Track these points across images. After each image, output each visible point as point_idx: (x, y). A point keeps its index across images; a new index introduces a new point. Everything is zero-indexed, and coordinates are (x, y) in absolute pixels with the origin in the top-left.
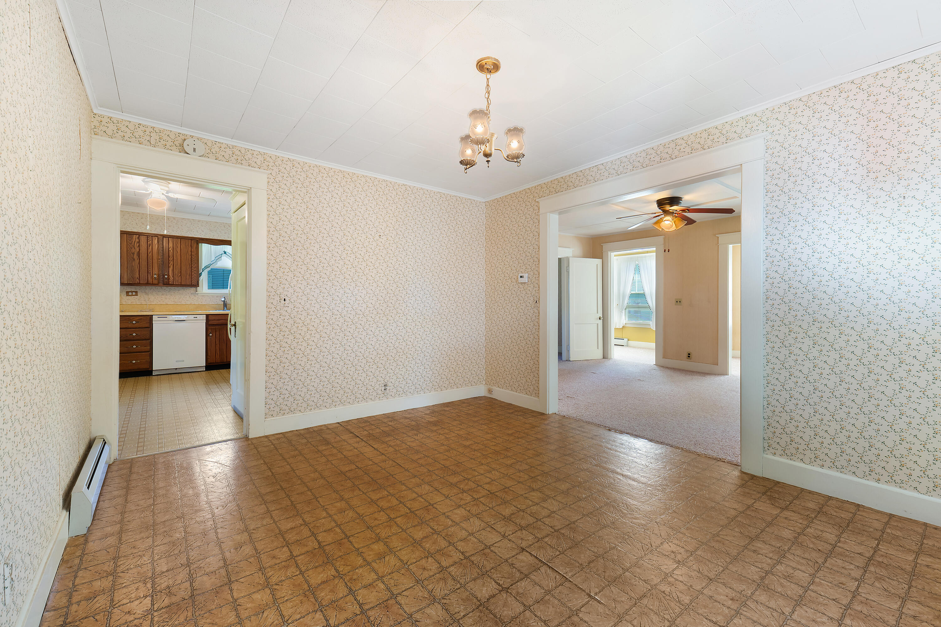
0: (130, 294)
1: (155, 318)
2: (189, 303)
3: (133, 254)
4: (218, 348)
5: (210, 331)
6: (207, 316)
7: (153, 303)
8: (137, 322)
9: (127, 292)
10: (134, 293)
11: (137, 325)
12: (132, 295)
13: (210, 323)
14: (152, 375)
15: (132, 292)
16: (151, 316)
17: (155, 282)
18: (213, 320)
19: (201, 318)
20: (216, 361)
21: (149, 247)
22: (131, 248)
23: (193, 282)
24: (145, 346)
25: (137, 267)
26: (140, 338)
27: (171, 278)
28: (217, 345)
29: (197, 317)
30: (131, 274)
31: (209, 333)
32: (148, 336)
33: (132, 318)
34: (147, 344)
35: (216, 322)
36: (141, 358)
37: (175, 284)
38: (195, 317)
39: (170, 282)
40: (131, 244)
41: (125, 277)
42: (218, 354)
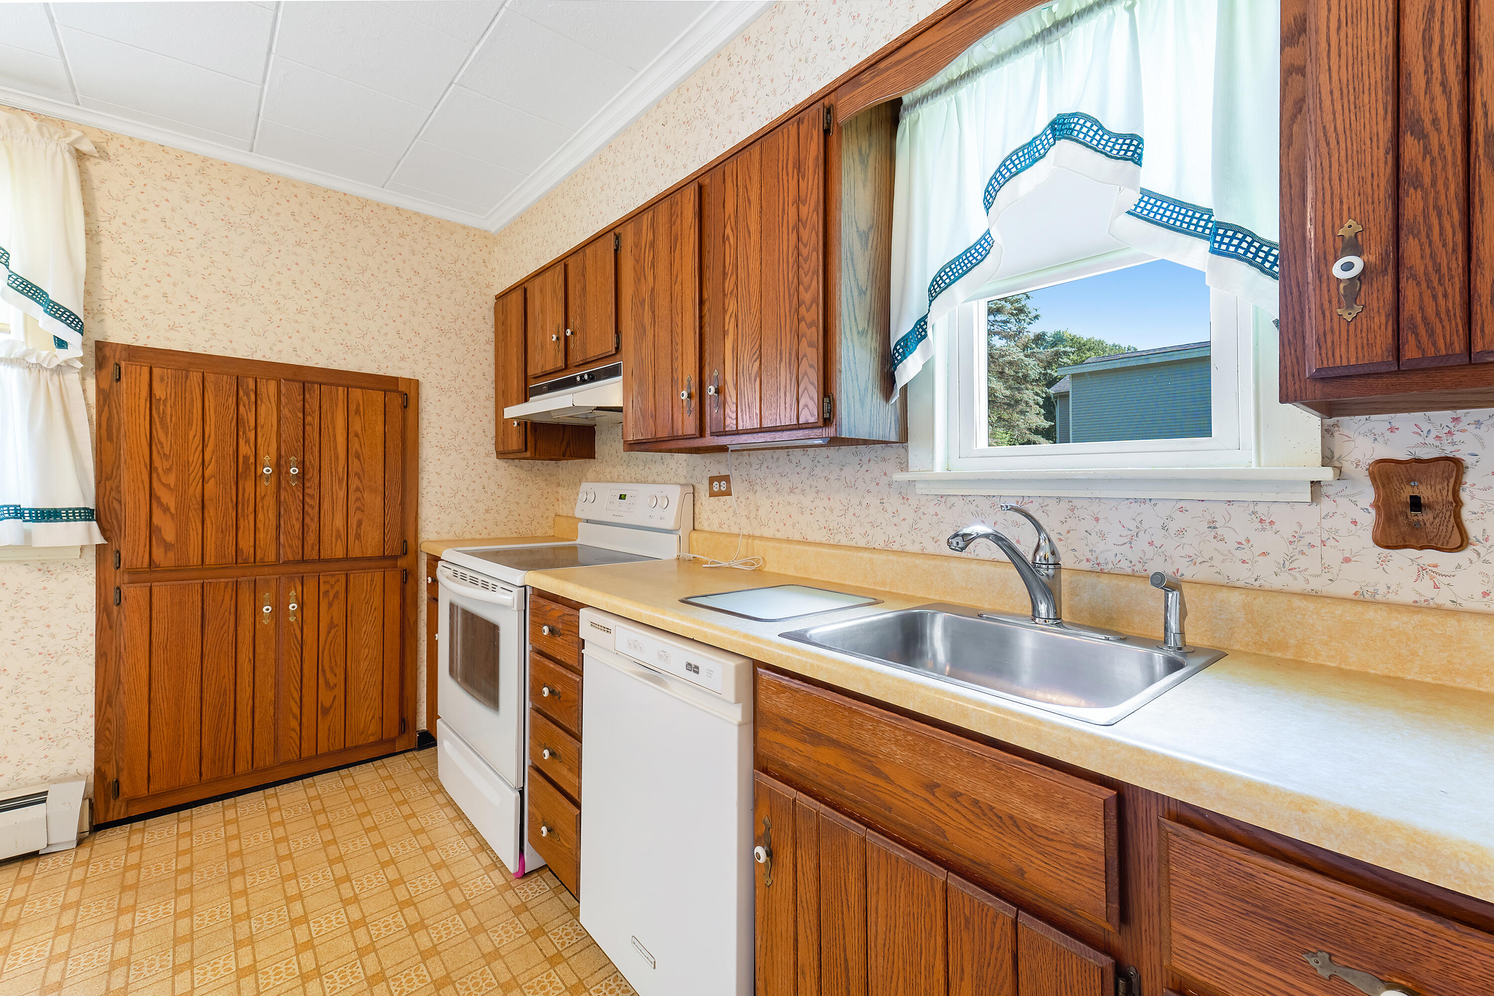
2: (878, 539)
3: (643, 303)
5: (763, 811)
7: (767, 532)
9: (711, 480)
10: (724, 486)
11: (558, 647)
12: (721, 494)
13: (766, 740)
15: (719, 478)
18: (781, 724)
19: (715, 686)
21: (675, 251)
22: (639, 280)
23: (806, 405)
24: (570, 770)
25: (651, 362)
26: (560, 714)
27: (730, 395)
28: (803, 974)
29: (697, 670)
30: (640, 398)
31: (759, 827)
32: (574, 717)
33: (548, 606)
34: (574, 760)
35: (801, 746)
36: (561, 823)
37: (740, 426)
38: (688, 667)
39: (728, 421)
40: (638, 261)
41: (630, 413)
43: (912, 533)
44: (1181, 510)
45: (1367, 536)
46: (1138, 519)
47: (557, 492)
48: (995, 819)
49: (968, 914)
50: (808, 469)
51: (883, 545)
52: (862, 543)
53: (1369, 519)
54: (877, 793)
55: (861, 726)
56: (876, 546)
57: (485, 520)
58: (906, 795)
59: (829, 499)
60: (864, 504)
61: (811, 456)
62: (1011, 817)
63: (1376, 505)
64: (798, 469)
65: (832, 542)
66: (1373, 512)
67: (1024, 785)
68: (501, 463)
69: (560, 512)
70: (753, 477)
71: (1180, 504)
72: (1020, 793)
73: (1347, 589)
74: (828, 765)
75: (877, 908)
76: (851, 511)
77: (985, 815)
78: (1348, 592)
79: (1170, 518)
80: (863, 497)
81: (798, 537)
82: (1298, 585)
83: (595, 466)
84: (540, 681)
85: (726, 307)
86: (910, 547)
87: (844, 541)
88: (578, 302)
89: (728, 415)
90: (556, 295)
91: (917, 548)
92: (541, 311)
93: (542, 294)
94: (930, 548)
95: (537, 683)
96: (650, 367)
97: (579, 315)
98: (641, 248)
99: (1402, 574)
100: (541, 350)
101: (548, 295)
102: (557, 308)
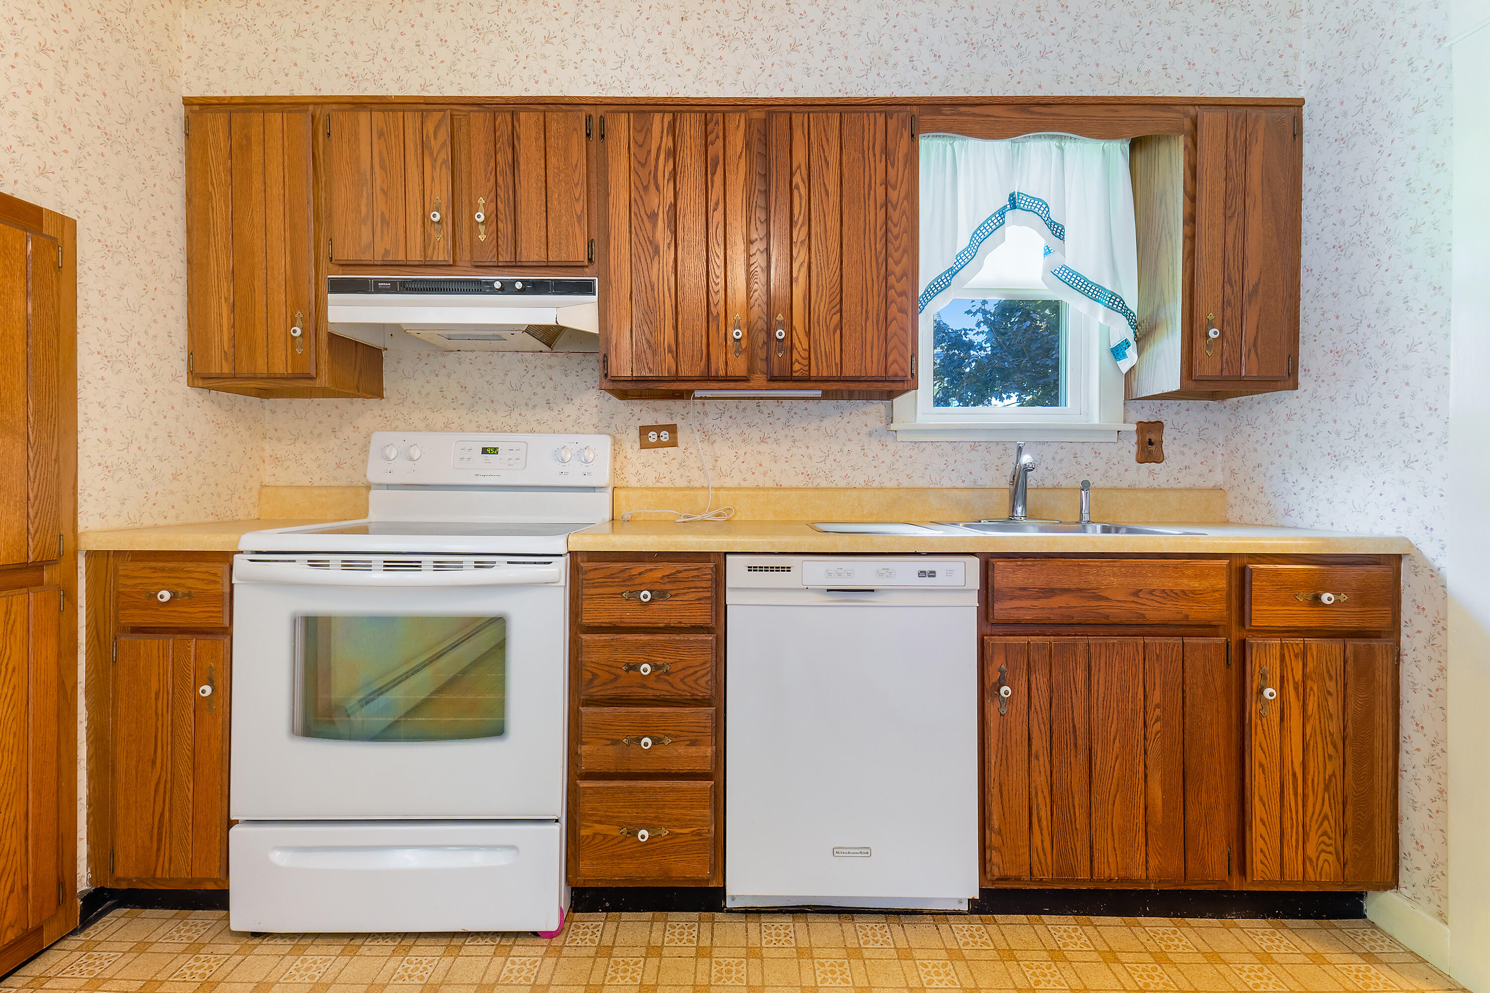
0: (653, 436)
1: (736, 568)
2: (859, 480)
3: (653, 216)
4: (1040, 780)
5: (998, 663)
6: (988, 560)
7: (729, 482)
8: (659, 595)
9: (644, 431)
10: (665, 436)
11: (661, 614)
12: (660, 444)
13: (1002, 609)
14: (720, 908)
15: (658, 429)
16: (720, 561)
17: (739, 367)
18: (1018, 593)
19: (957, 580)
20: (1035, 871)
21: (713, 174)
22: (646, 188)
23: (895, 361)
24: (693, 743)
25: (669, 290)
26: (669, 688)
27: (801, 341)
28: (1037, 757)
29: (932, 574)
30: (646, 329)
31: (993, 676)
32: (702, 682)
33: (637, 568)
34: (702, 729)
35: (1035, 603)
36: (674, 811)
37: (814, 373)
38: (922, 574)
39: (796, 367)
40: (643, 165)
41: (625, 343)
42: (1044, 823)
43: (890, 472)
44: (1062, 448)
45: (1134, 458)
46: (1041, 454)
47: (263, 449)
48: (1174, 595)
49: (1158, 652)
50: (783, 420)
51: (863, 484)
52: (842, 484)
53: (1134, 449)
54: (1099, 611)
55: (1088, 573)
56: (857, 485)
57: (172, 492)
58: (1120, 604)
59: (808, 447)
60: (845, 451)
61: (787, 408)
62: (1183, 591)
63: (1138, 443)
64: (770, 420)
65: (810, 485)
66: (1136, 446)
67: (1189, 572)
68: (193, 393)
69: (268, 480)
70: (710, 427)
71: (1062, 444)
72: (1188, 577)
73: (1125, 485)
74: (1060, 607)
75: (1098, 681)
76: (832, 457)
77: (1168, 595)
78: (1126, 486)
79: (1056, 453)
80: (844, 445)
81: (770, 484)
82: (1109, 485)
83: (382, 410)
84: (615, 664)
85: (795, 255)
86: (888, 484)
87: (823, 484)
88: (500, 179)
89: (797, 361)
90: (431, 154)
91: (893, 484)
92: (383, 167)
93: (385, 141)
94: (906, 483)
95: (606, 668)
96: (667, 294)
97: (500, 198)
98: (649, 152)
99: (1144, 475)
100: (382, 226)
101: (407, 147)
102: (437, 175)
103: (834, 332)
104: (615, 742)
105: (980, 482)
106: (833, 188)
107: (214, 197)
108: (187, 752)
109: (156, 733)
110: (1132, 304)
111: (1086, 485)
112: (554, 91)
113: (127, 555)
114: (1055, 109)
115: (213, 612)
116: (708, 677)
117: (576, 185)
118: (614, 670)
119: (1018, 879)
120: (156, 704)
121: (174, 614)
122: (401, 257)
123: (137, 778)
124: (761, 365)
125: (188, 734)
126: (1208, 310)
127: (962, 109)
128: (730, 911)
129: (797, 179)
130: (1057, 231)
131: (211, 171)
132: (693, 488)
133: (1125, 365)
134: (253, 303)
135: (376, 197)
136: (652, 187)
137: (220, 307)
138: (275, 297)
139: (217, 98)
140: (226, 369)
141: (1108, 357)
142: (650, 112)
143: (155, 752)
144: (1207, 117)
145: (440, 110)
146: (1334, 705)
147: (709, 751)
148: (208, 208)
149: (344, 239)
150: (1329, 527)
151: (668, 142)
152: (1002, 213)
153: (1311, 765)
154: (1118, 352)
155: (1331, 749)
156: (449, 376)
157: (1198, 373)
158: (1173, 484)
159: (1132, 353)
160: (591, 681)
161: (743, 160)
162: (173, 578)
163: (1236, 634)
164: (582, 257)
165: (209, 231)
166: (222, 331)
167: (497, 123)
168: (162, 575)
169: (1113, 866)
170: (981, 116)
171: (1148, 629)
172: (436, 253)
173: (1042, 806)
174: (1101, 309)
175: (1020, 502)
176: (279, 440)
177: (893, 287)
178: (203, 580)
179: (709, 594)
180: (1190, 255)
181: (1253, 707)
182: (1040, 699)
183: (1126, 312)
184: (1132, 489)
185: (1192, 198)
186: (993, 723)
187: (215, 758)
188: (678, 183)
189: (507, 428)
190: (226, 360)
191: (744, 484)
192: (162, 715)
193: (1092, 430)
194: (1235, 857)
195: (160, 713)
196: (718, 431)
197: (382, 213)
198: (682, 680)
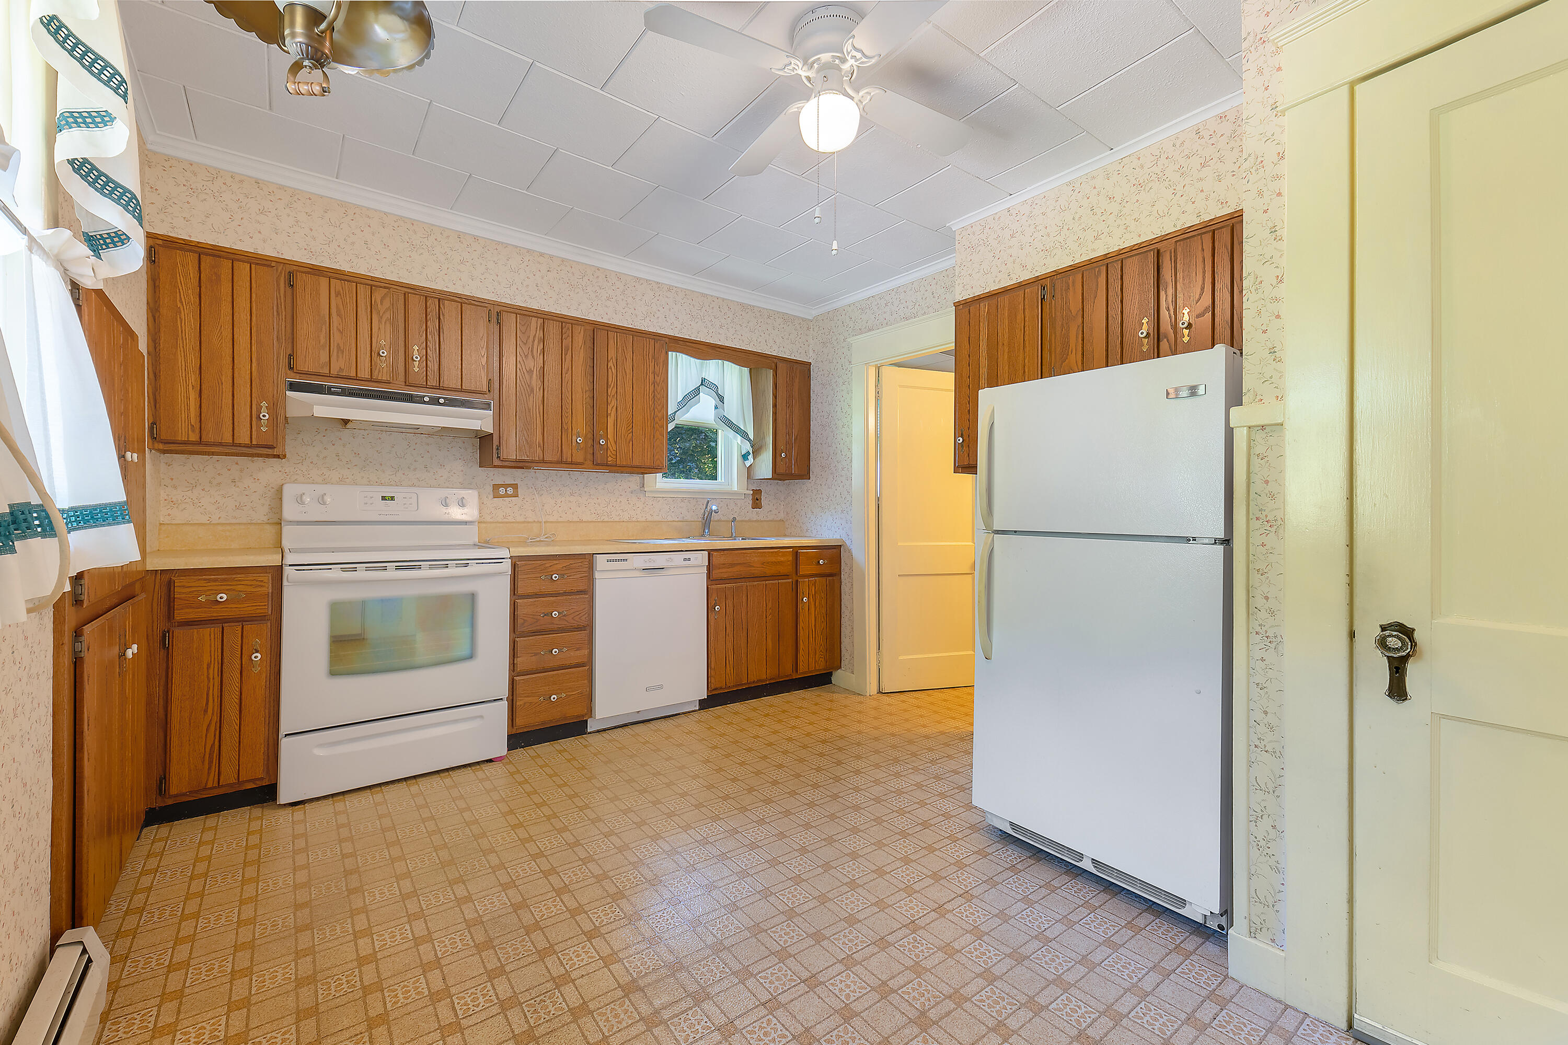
0: (502, 491)
1: (600, 562)
2: (625, 517)
3: (530, 372)
5: (714, 597)
6: (710, 552)
7: (551, 519)
8: (562, 576)
9: (496, 487)
10: (510, 491)
11: (563, 586)
12: (507, 495)
13: (716, 573)
14: (585, 733)
15: (506, 486)
16: (589, 559)
17: (579, 457)
18: (721, 566)
19: (699, 562)
20: (727, 683)
21: (566, 355)
22: (526, 356)
23: (658, 459)
24: (578, 649)
25: (539, 413)
26: (566, 623)
27: (612, 446)
28: (728, 635)
29: (689, 559)
30: (525, 433)
31: (712, 602)
32: (583, 618)
33: (548, 564)
34: (583, 642)
35: (728, 570)
36: (568, 684)
37: (618, 462)
38: (685, 560)
39: (610, 459)
40: (525, 344)
41: (512, 440)
42: (731, 663)
43: (641, 513)
44: (722, 501)
45: (750, 506)
49: (771, 587)
50: (584, 484)
51: (628, 519)
52: (617, 519)
53: (751, 502)
54: (750, 572)
55: (747, 556)
56: (624, 520)
58: (758, 568)
59: (597, 499)
60: (618, 501)
62: (778, 562)
63: (752, 499)
64: (576, 483)
65: (600, 520)
67: (780, 554)
71: (724, 499)
72: (780, 556)
73: (747, 519)
74: (737, 571)
75: (750, 601)
76: (611, 505)
77: (774, 564)
79: (719, 503)
80: (618, 498)
81: (576, 519)
82: (743, 519)
83: (282, 467)
84: (537, 614)
85: (609, 401)
86: (641, 519)
87: (606, 519)
88: (429, 337)
89: (610, 456)
90: (378, 313)
91: (644, 519)
92: (339, 315)
93: (341, 298)
94: (650, 519)
95: (531, 616)
96: (538, 415)
97: (430, 348)
98: (529, 337)
99: (754, 514)
100: (338, 353)
101: (359, 305)
102: (382, 327)
103: (629, 443)
104: (536, 654)
105: (685, 518)
106: (629, 371)
107: (182, 312)
108: (236, 700)
109: (208, 691)
110: (751, 437)
111: (734, 519)
112: (466, 292)
113: (175, 573)
114: (725, 351)
115: (259, 606)
116: (586, 615)
117: (482, 348)
118: (536, 617)
119: (721, 688)
120: (208, 671)
121: (225, 609)
122: (353, 374)
123: (190, 724)
124: (590, 457)
125: (236, 688)
126: (781, 446)
127: (688, 344)
128: (590, 733)
129: (610, 364)
130: (721, 399)
131: (180, 292)
132: (529, 522)
133: (748, 464)
134: (220, 393)
135: (333, 333)
136: (530, 356)
137: (187, 391)
138: (242, 390)
139: (184, 240)
140: (194, 437)
141: (740, 459)
142: (529, 316)
143: (207, 704)
144: (780, 365)
145: (385, 288)
146: (823, 602)
147: (586, 652)
148: (176, 319)
149: (305, 357)
150: (820, 536)
151: (540, 334)
152: (698, 389)
153: (817, 625)
154: (745, 457)
155: (823, 620)
156: (344, 446)
157: (778, 471)
158: (765, 519)
159: (751, 457)
160: (523, 624)
161: (582, 350)
162: (225, 585)
163: (795, 578)
164: (485, 389)
165: (178, 336)
166: (189, 410)
167: (428, 304)
168: (215, 584)
169: (755, 675)
170: (696, 348)
171: (766, 578)
172: (380, 374)
173: (730, 656)
174: (739, 438)
175: (707, 528)
176: (175, 487)
177: (657, 423)
178: (251, 585)
179: (587, 575)
180: (775, 420)
181: (800, 606)
182: (729, 610)
183: (749, 440)
184: (750, 521)
185: (775, 397)
186: (712, 623)
187: (260, 701)
188: (545, 356)
189: (393, 483)
190: (193, 431)
191: (560, 520)
192: (213, 679)
193: (735, 493)
194: (794, 665)
195: (212, 677)
196: (544, 488)
197: (338, 344)
198: (573, 618)
